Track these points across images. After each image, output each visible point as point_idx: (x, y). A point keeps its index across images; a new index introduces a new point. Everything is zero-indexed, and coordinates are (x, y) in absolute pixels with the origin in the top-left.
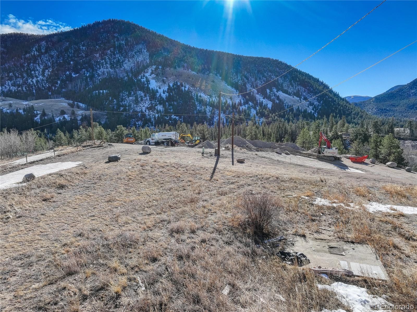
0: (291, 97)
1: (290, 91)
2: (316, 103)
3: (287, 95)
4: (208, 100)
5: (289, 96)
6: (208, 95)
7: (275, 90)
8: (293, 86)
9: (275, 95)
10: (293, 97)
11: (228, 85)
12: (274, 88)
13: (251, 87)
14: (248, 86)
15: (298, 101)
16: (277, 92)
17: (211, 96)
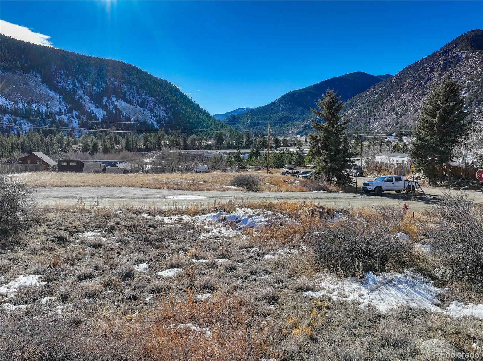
0: (133, 107)
1: (134, 100)
2: (163, 114)
3: (128, 105)
4: (9, 107)
5: (131, 106)
6: (11, 101)
7: (114, 99)
8: (139, 95)
9: (113, 103)
10: (136, 108)
11: (50, 89)
12: (114, 96)
13: (84, 93)
14: (80, 92)
15: (141, 112)
16: (117, 100)
17: (16, 102)
